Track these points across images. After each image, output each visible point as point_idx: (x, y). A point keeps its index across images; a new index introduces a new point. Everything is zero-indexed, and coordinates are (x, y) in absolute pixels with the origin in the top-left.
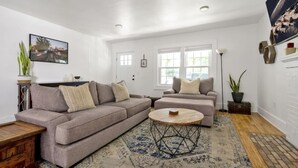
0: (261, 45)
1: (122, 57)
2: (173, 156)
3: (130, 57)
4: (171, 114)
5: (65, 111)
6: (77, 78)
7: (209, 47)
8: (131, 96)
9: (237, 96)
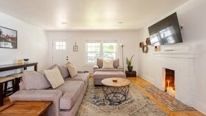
0: (141, 44)
1: (57, 43)
2: (120, 103)
3: (64, 43)
4: (114, 81)
5: (51, 88)
6: (27, 60)
7: (116, 41)
8: (79, 72)
9: (130, 68)
